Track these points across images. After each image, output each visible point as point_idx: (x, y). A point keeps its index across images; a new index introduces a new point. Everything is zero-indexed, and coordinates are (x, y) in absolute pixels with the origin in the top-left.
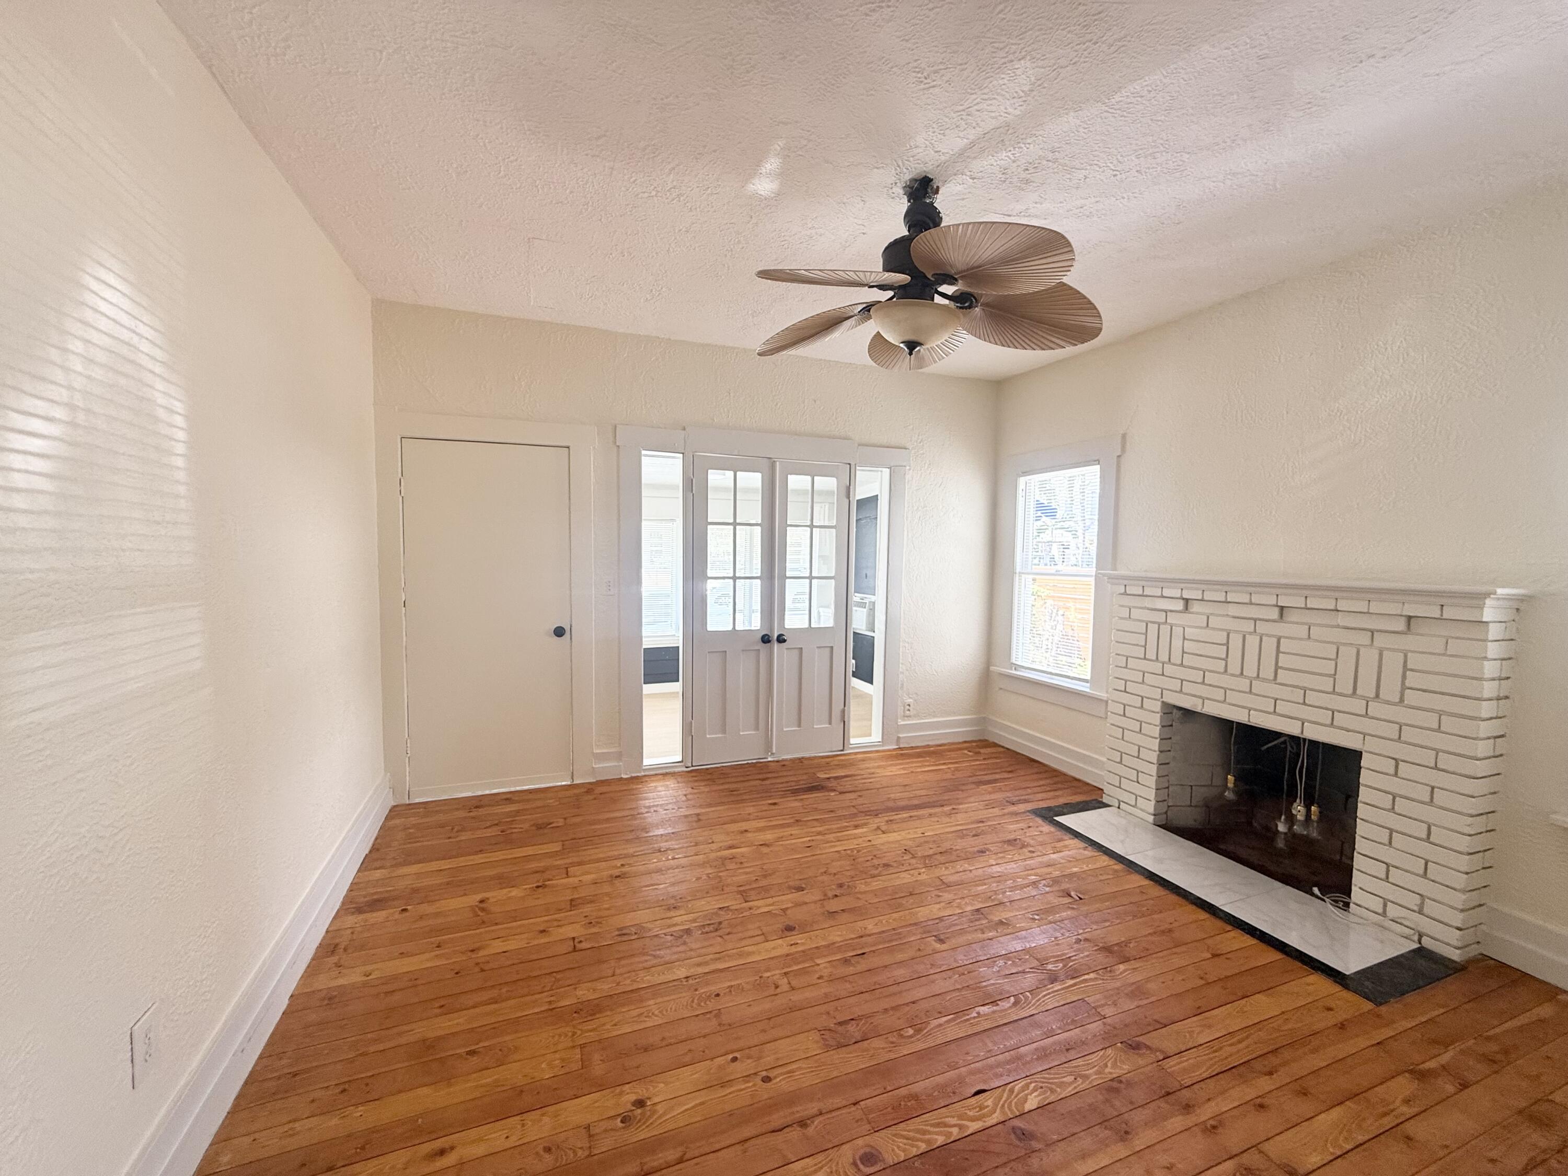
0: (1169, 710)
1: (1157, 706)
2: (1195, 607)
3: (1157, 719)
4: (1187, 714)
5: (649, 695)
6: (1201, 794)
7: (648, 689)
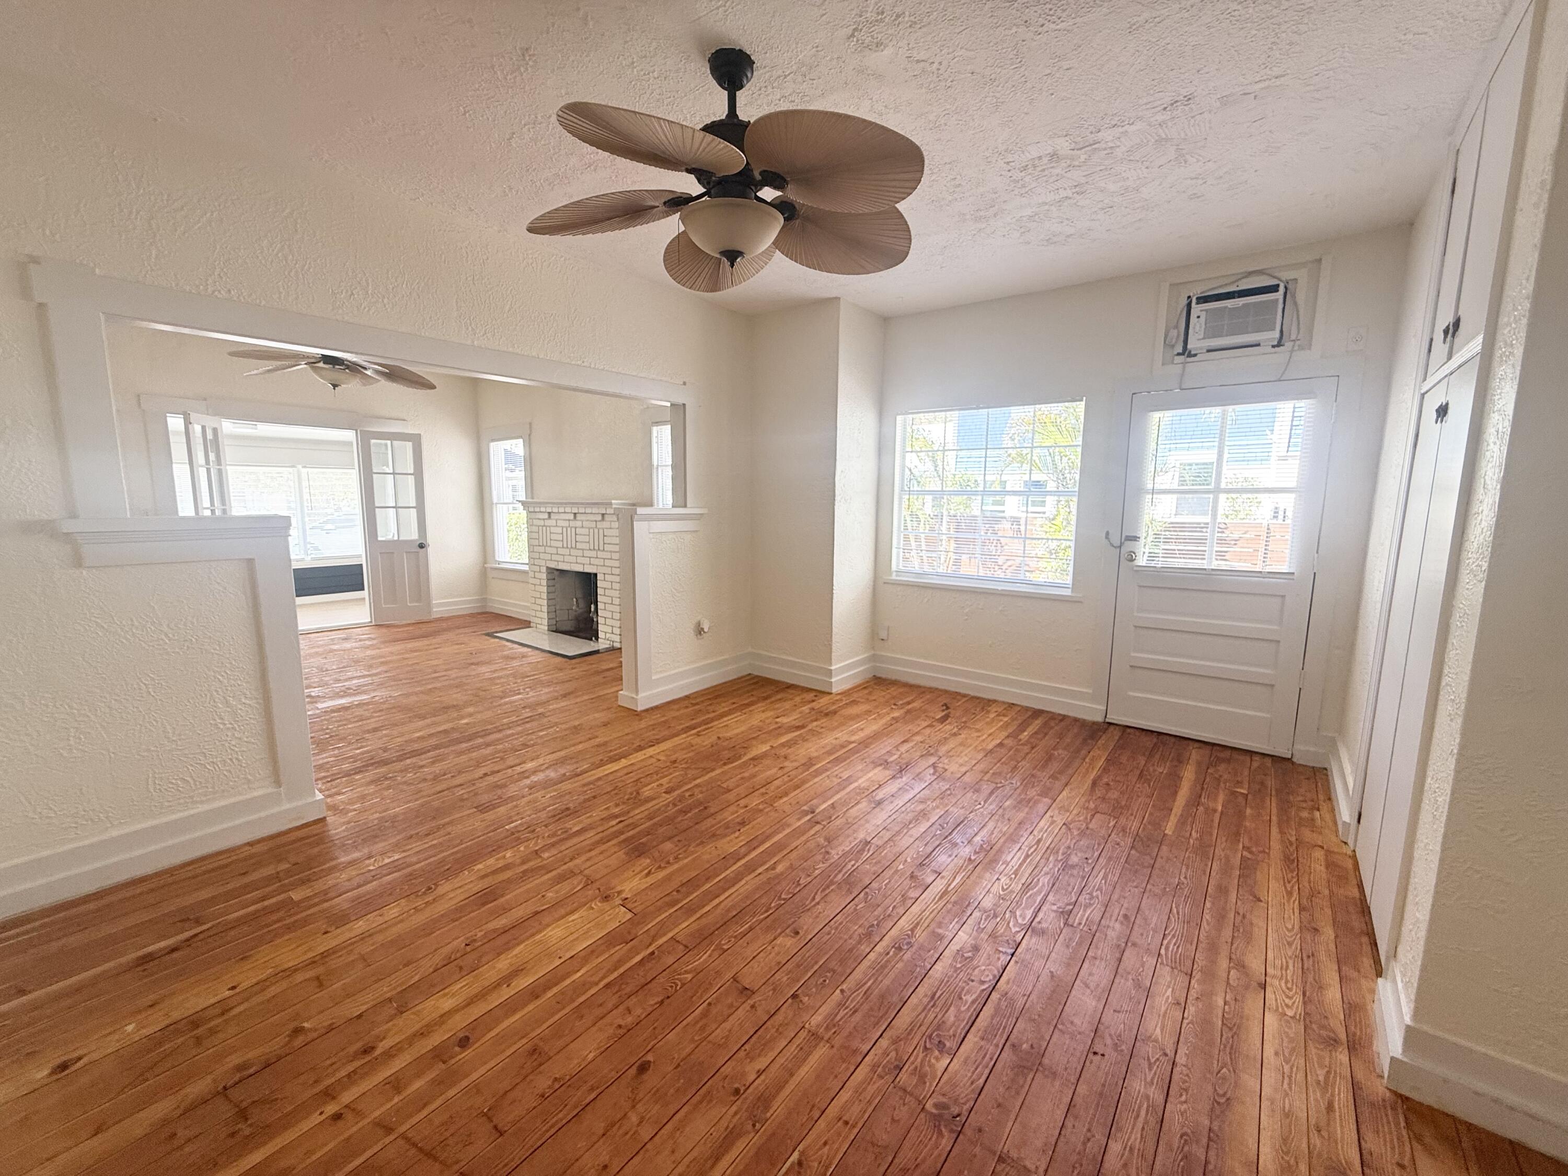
0: (550, 571)
1: (544, 569)
2: (553, 516)
3: (544, 576)
4: (562, 572)
5: (301, 606)
6: (572, 615)
7: (300, 600)
